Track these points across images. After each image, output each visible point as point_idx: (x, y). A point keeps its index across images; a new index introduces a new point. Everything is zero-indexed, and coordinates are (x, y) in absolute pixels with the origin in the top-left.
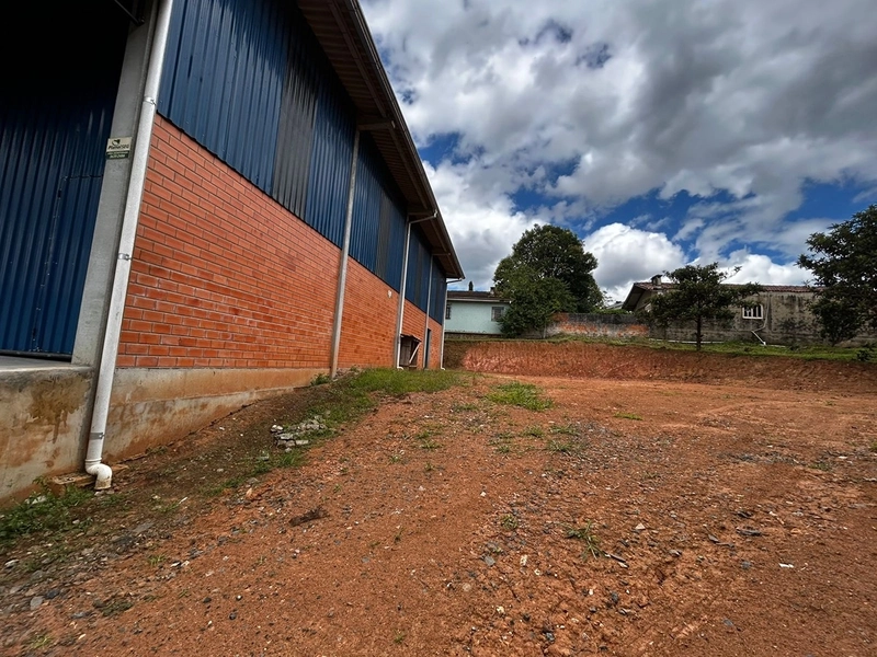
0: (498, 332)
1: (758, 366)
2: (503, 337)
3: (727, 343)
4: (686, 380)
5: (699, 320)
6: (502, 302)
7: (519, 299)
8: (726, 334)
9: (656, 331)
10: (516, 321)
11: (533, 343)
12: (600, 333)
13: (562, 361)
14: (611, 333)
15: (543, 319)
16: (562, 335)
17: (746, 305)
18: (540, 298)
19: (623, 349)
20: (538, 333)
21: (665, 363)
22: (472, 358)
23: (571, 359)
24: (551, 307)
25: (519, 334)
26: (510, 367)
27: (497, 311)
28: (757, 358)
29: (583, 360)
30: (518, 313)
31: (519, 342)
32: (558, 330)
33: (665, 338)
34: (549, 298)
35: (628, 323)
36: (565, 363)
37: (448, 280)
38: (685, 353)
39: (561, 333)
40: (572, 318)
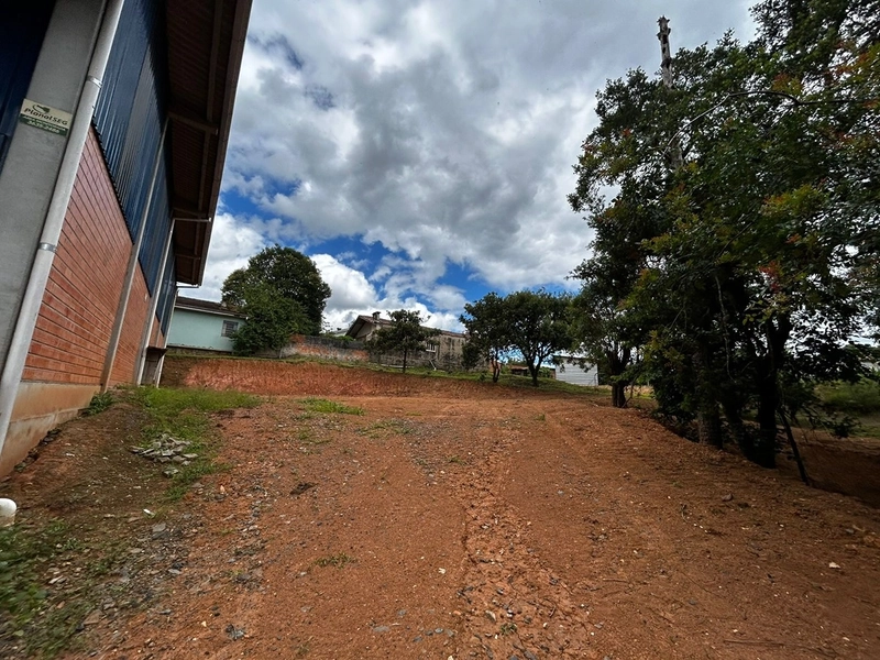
0: (229, 349)
1: (437, 384)
2: (235, 354)
3: (417, 368)
4: (398, 394)
5: (405, 350)
6: (237, 317)
7: (258, 317)
8: (416, 361)
9: (374, 357)
10: (252, 338)
11: (271, 363)
12: (331, 356)
13: (299, 380)
14: (341, 356)
15: (282, 339)
16: (297, 356)
17: (433, 343)
18: (279, 318)
19: (352, 370)
20: (273, 353)
21: (383, 381)
22: (197, 377)
23: (308, 379)
24: (290, 328)
25: (253, 353)
26: (245, 386)
27: (229, 326)
28: (437, 378)
29: (318, 379)
30: (255, 330)
31: (255, 361)
32: (293, 351)
33: (379, 362)
34: (288, 319)
35: (354, 348)
36: (302, 382)
37: (179, 284)
38: (396, 374)
39: (297, 354)
40: (307, 340)
